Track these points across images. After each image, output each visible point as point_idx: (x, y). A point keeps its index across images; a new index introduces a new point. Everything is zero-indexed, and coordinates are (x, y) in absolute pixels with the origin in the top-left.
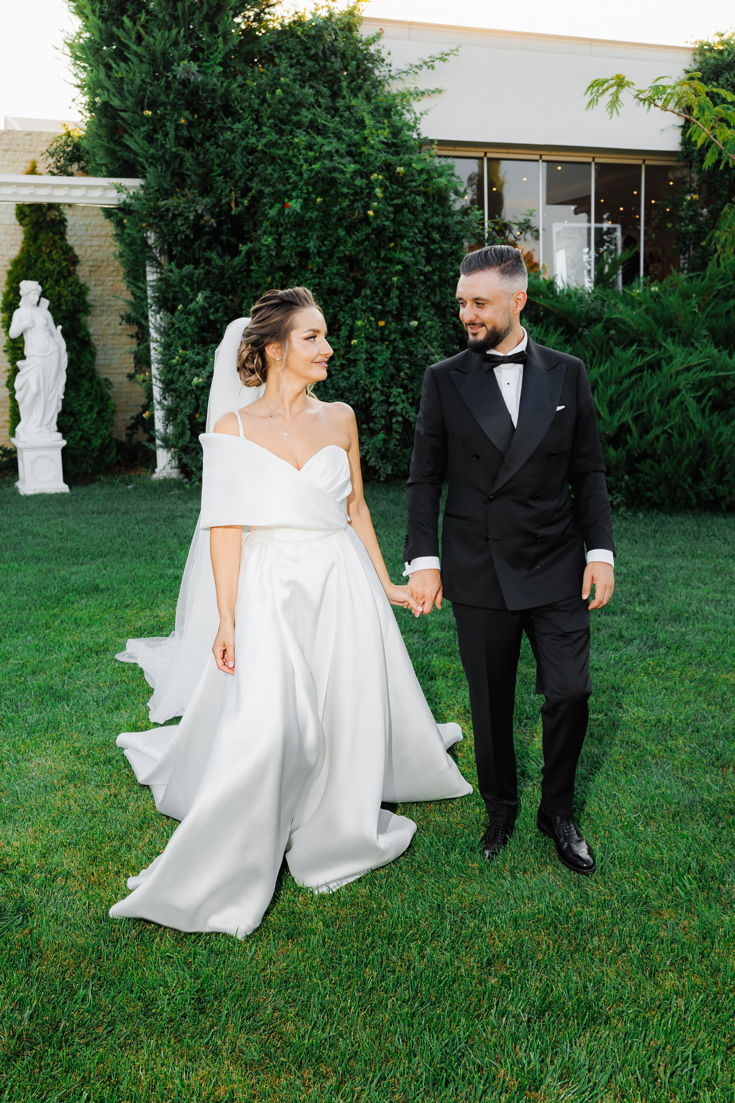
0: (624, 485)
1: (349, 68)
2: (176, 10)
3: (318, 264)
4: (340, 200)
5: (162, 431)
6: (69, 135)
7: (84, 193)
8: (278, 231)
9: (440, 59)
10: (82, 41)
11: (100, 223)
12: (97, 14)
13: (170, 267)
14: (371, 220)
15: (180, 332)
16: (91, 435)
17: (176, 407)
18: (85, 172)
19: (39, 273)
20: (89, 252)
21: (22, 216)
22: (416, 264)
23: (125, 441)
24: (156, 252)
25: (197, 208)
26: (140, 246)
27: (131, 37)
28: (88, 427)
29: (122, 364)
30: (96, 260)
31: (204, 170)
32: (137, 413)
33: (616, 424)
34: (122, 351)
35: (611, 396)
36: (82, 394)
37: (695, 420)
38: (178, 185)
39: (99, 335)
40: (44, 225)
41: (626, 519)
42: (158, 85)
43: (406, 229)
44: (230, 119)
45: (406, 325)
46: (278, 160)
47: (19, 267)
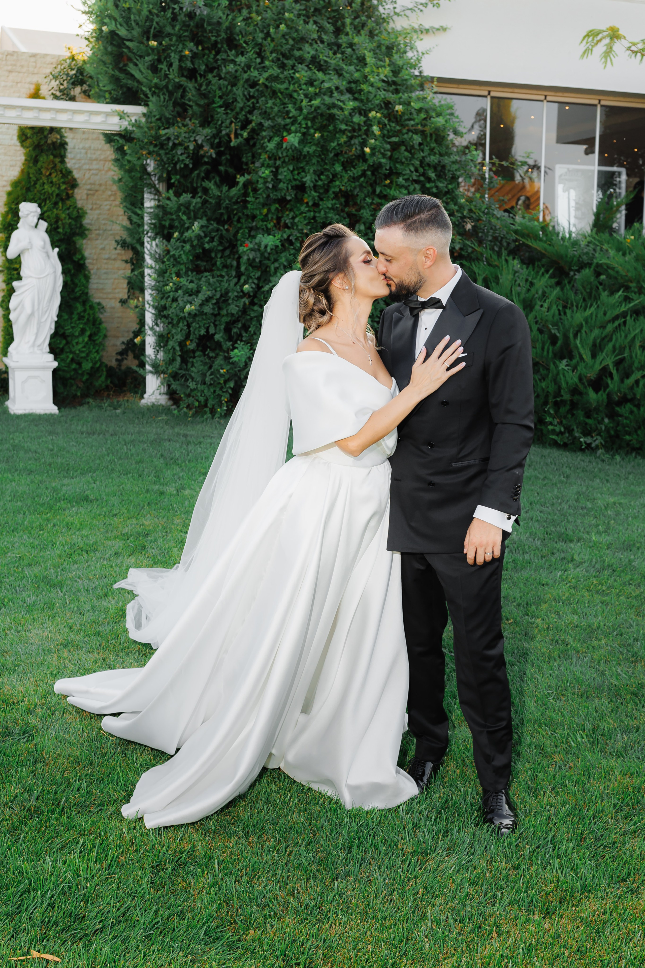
0: (603, 428)
1: (353, 5)
3: (314, 198)
4: (337, 136)
5: (153, 357)
6: (73, 58)
7: (87, 118)
8: (275, 164)
11: (100, 147)
13: (168, 195)
14: (367, 157)
15: (175, 259)
16: (82, 358)
17: (168, 334)
18: (87, 95)
19: (38, 194)
20: (87, 176)
21: (24, 138)
23: (115, 366)
24: (154, 179)
25: (197, 138)
26: (139, 172)
28: (79, 350)
29: (115, 289)
30: (94, 184)
31: (206, 101)
32: (128, 338)
33: (598, 367)
34: (116, 276)
35: (595, 339)
36: (75, 317)
38: (179, 115)
39: (93, 260)
40: (45, 148)
41: (603, 461)
42: (164, 16)
43: (403, 167)
44: (233, 52)
46: (279, 94)
47: (19, 189)
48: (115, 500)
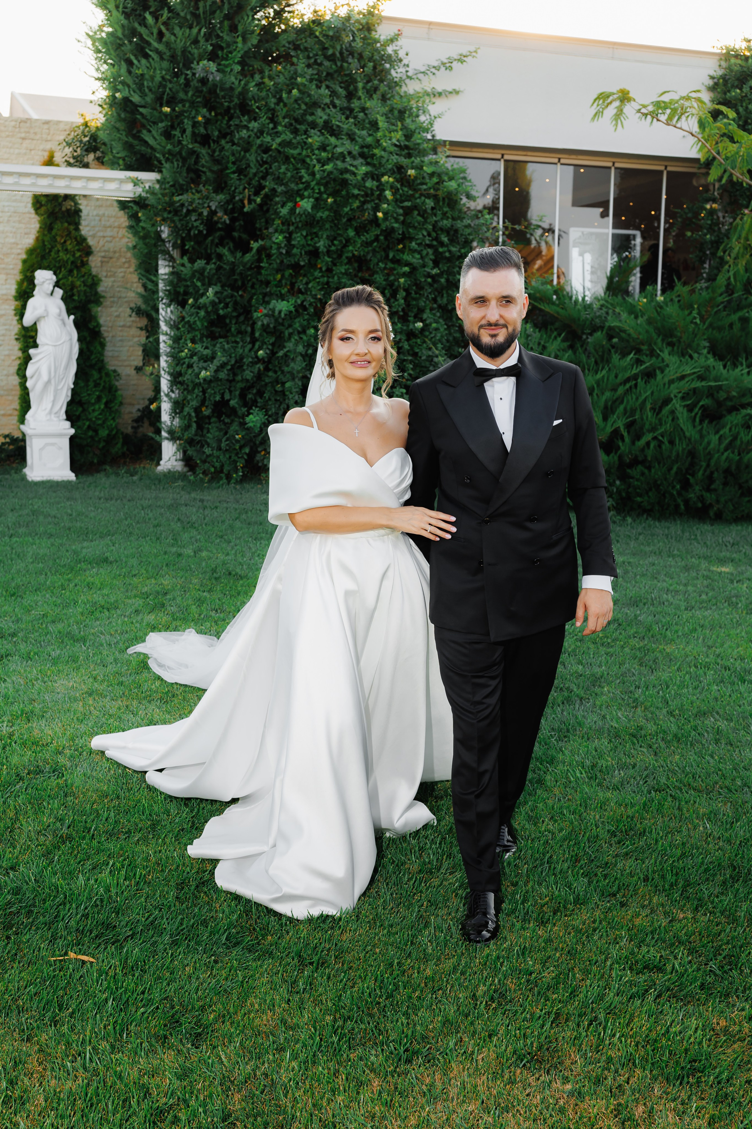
0: (615, 490)
1: (365, 69)
2: (198, 9)
3: (327, 263)
4: (350, 201)
5: (169, 423)
6: (86, 125)
7: (101, 185)
8: (289, 229)
9: (459, 60)
10: (104, 35)
11: (114, 214)
12: (120, 9)
13: (182, 261)
14: (380, 221)
15: (190, 326)
16: (98, 425)
17: (183, 400)
18: (101, 162)
19: (53, 262)
20: (101, 243)
21: (38, 205)
22: (424, 266)
23: (131, 434)
24: (169, 246)
25: (211, 204)
26: (154, 239)
27: (152, 34)
28: (96, 418)
29: (130, 356)
30: (108, 251)
31: (220, 167)
32: (144, 405)
33: (609, 429)
34: (131, 343)
35: (606, 401)
36: (91, 384)
37: (685, 428)
38: (193, 181)
39: (108, 327)
40: (60, 215)
42: (177, 82)
43: (415, 232)
44: (246, 117)
45: (411, 327)
46: (292, 160)
47: (34, 256)
48: (134, 562)
